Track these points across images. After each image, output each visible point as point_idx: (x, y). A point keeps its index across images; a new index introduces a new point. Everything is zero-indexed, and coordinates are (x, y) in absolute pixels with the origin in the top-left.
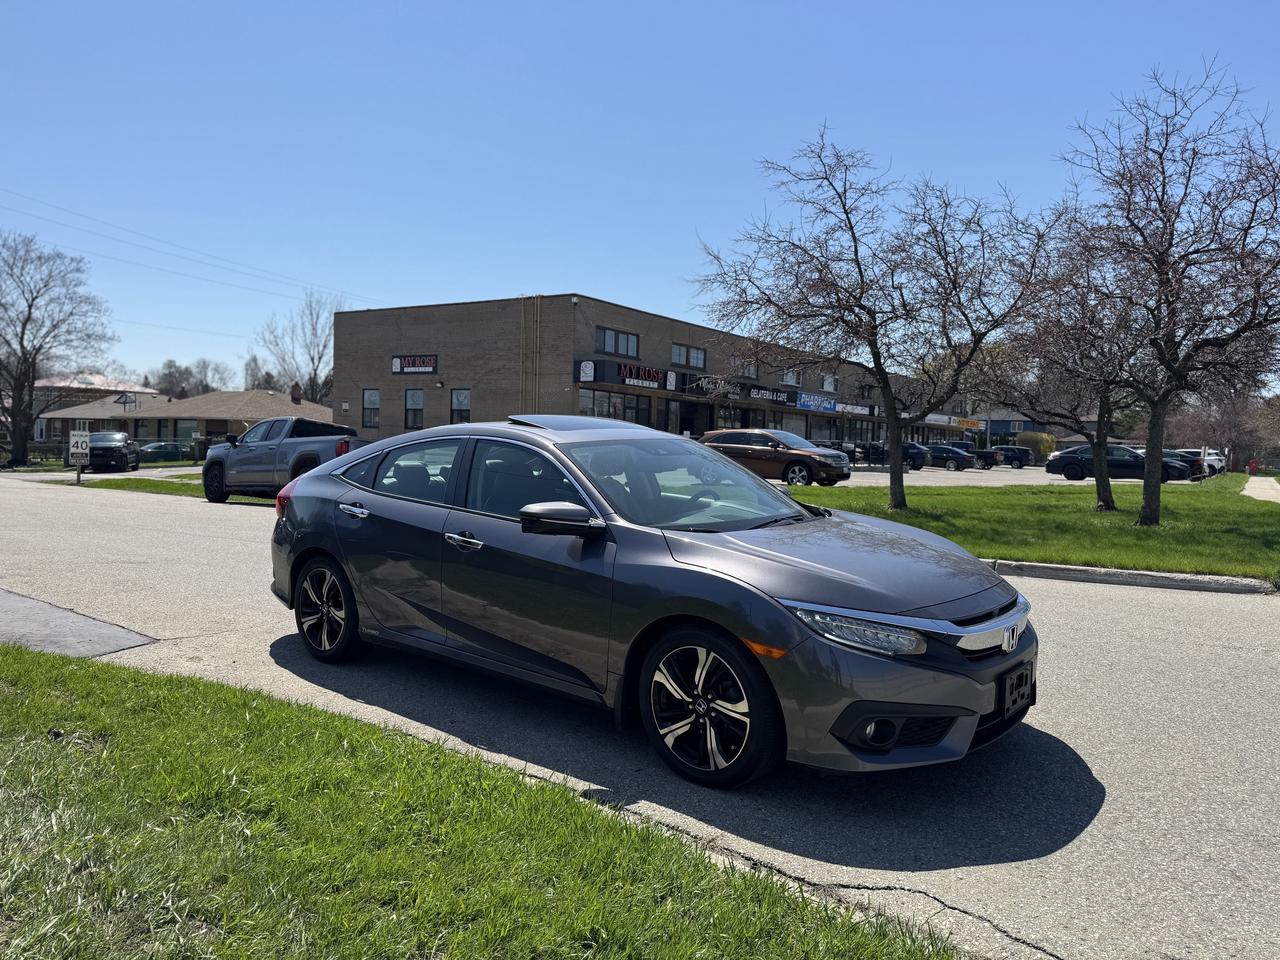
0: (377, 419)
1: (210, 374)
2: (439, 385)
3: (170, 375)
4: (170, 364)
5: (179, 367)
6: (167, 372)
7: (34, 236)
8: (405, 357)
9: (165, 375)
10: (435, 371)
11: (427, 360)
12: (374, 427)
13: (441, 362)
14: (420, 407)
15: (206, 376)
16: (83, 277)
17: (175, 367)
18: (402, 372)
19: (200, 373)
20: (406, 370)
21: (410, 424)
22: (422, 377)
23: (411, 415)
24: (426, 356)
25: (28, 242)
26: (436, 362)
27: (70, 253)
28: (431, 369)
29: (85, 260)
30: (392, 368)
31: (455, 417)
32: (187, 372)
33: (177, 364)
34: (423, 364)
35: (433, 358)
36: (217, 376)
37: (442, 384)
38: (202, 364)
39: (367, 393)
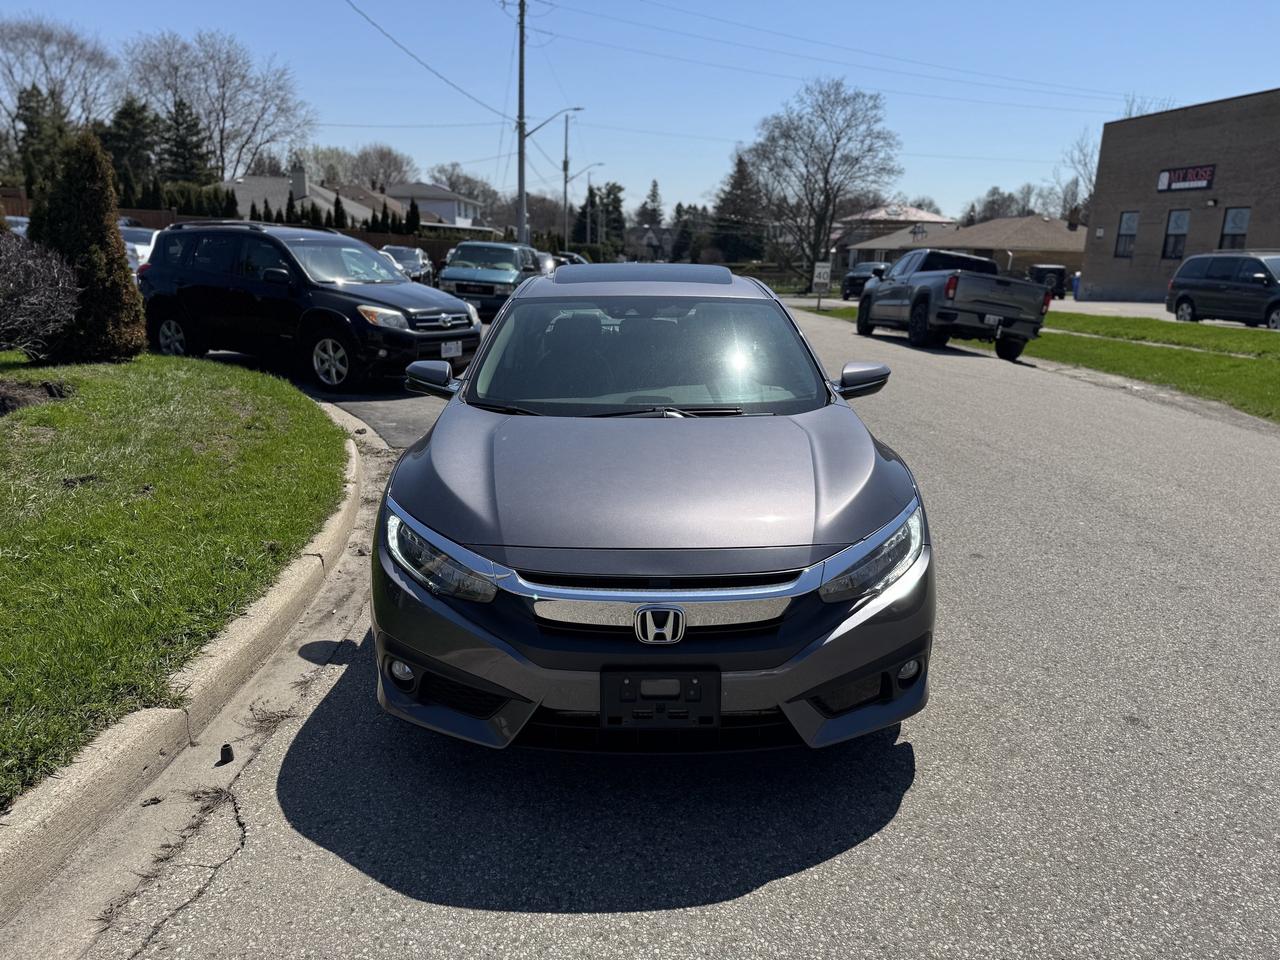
0: (1132, 246)
1: (1033, 200)
2: (1211, 203)
3: (993, 202)
4: (995, 191)
5: (1003, 194)
6: (991, 199)
7: (843, 79)
8: (1175, 170)
9: (989, 202)
10: (1209, 186)
11: (1201, 172)
12: (1127, 257)
13: (1219, 173)
14: (1184, 231)
15: (1028, 201)
16: (880, 113)
17: (999, 193)
18: (1169, 189)
19: (1023, 199)
20: (1175, 186)
21: (1169, 254)
22: (1193, 194)
23: (1171, 240)
24: (1201, 167)
25: (838, 86)
26: (1213, 174)
27: (868, 92)
28: (1203, 183)
29: (881, 97)
30: (1157, 186)
31: (1227, 242)
32: (1011, 198)
33: (1001, 190)
34: (1197, 177)
35: (1210, 171)
36: (1040, 201)
37: (1216, 202)
38: (1026, 189)
39: (1126, 216)
